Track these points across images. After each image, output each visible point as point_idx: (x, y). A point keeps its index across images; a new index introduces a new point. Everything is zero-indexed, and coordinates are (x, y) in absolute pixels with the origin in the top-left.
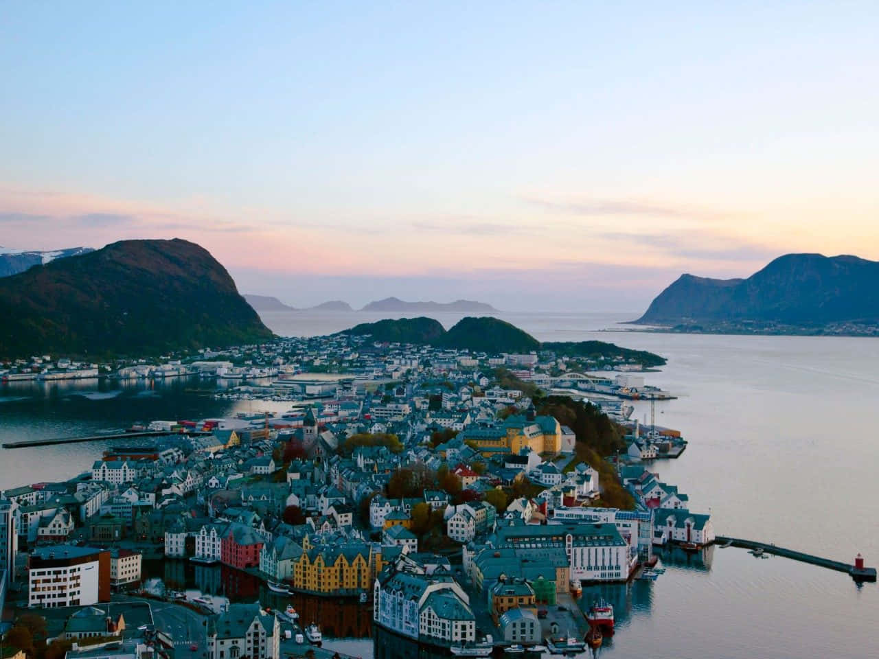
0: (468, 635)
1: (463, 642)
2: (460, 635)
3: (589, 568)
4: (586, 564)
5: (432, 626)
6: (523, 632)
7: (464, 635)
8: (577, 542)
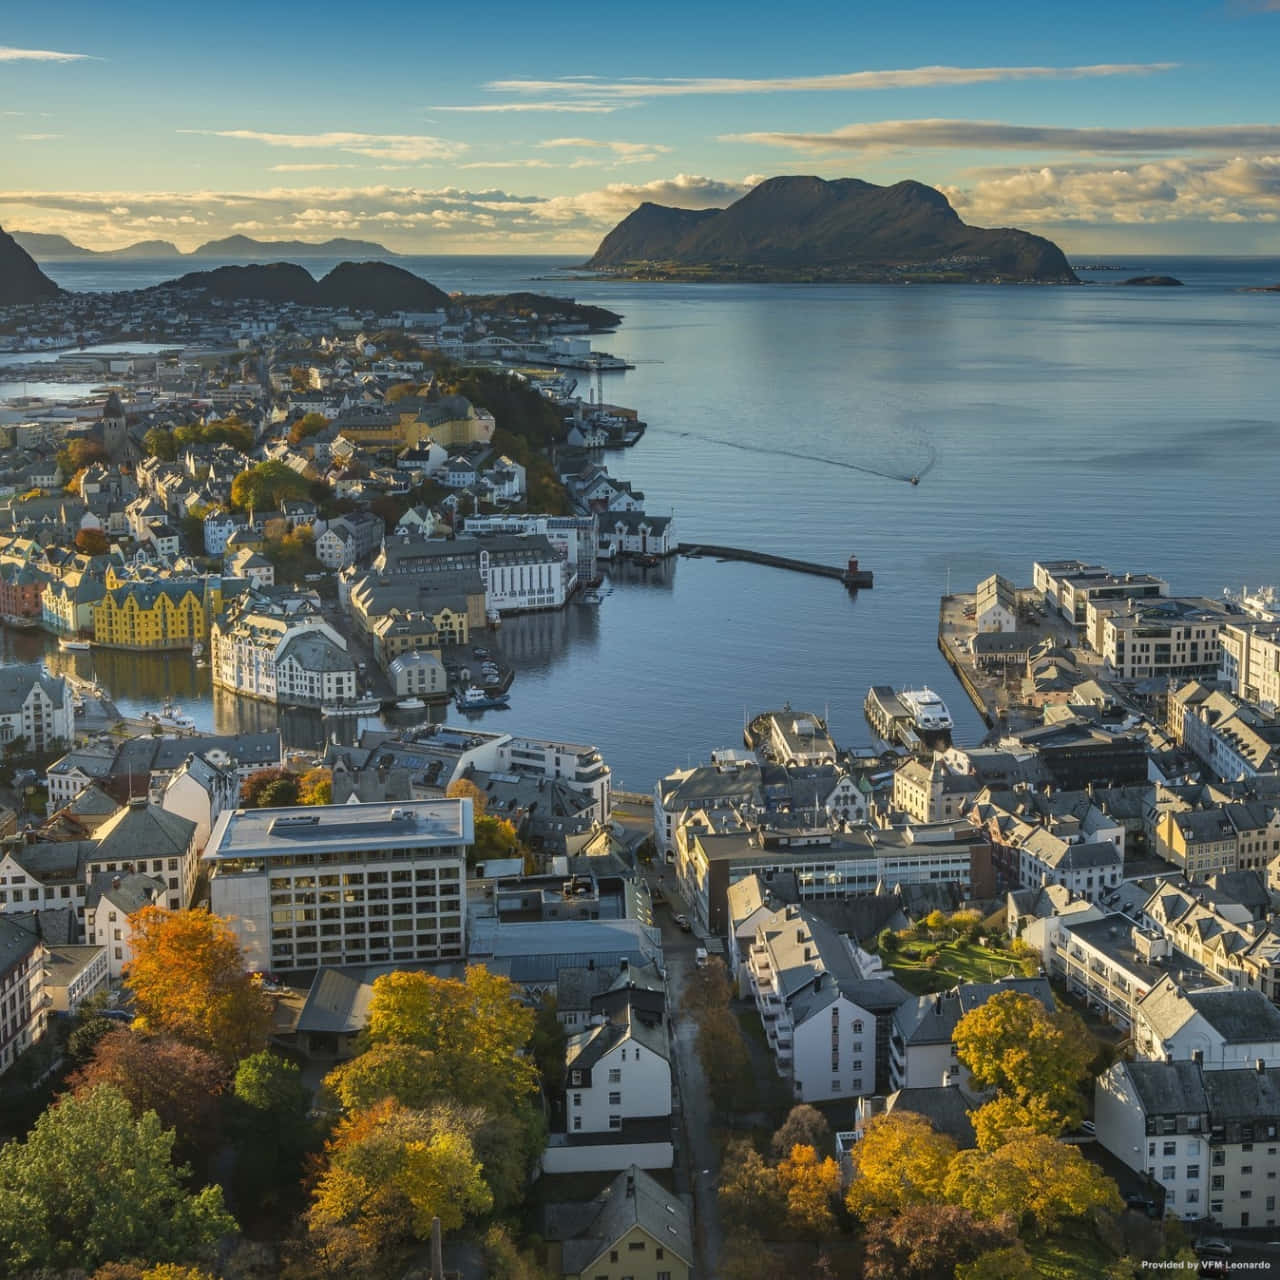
0: (345, 690)
1: (340, 700)
2: (334, 690)
3: (513, 594)
4: (508, 589)
5: (295, 682)
6: (422, 681)
7: (340, 690)
8: (495, 562)
